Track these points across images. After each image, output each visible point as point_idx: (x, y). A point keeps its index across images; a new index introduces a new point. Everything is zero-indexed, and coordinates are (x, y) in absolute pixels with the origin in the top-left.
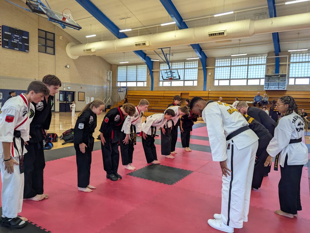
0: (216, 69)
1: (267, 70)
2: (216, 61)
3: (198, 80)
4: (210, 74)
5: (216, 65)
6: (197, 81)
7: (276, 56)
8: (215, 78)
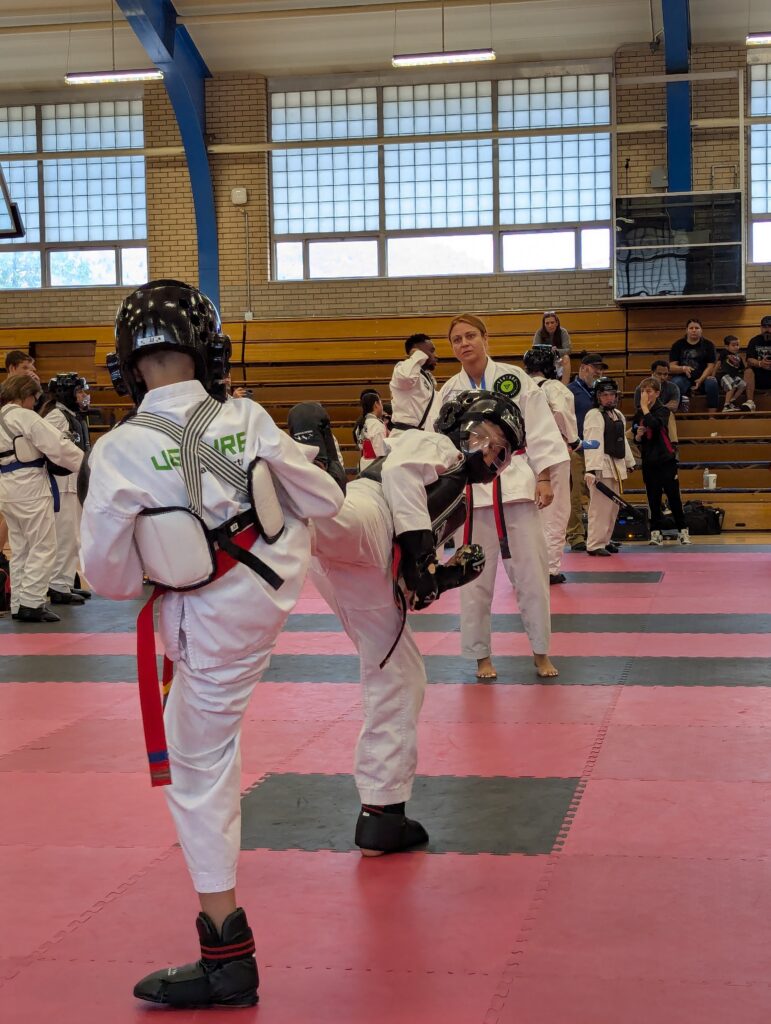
0: (278, 162)
1: (621, 170)
2: (278, 99)
3: (152, 244)
4: (239, 195)
5: (278, 133)
6: (142, 253)
7: (669, 72)
8: (280, 228)
